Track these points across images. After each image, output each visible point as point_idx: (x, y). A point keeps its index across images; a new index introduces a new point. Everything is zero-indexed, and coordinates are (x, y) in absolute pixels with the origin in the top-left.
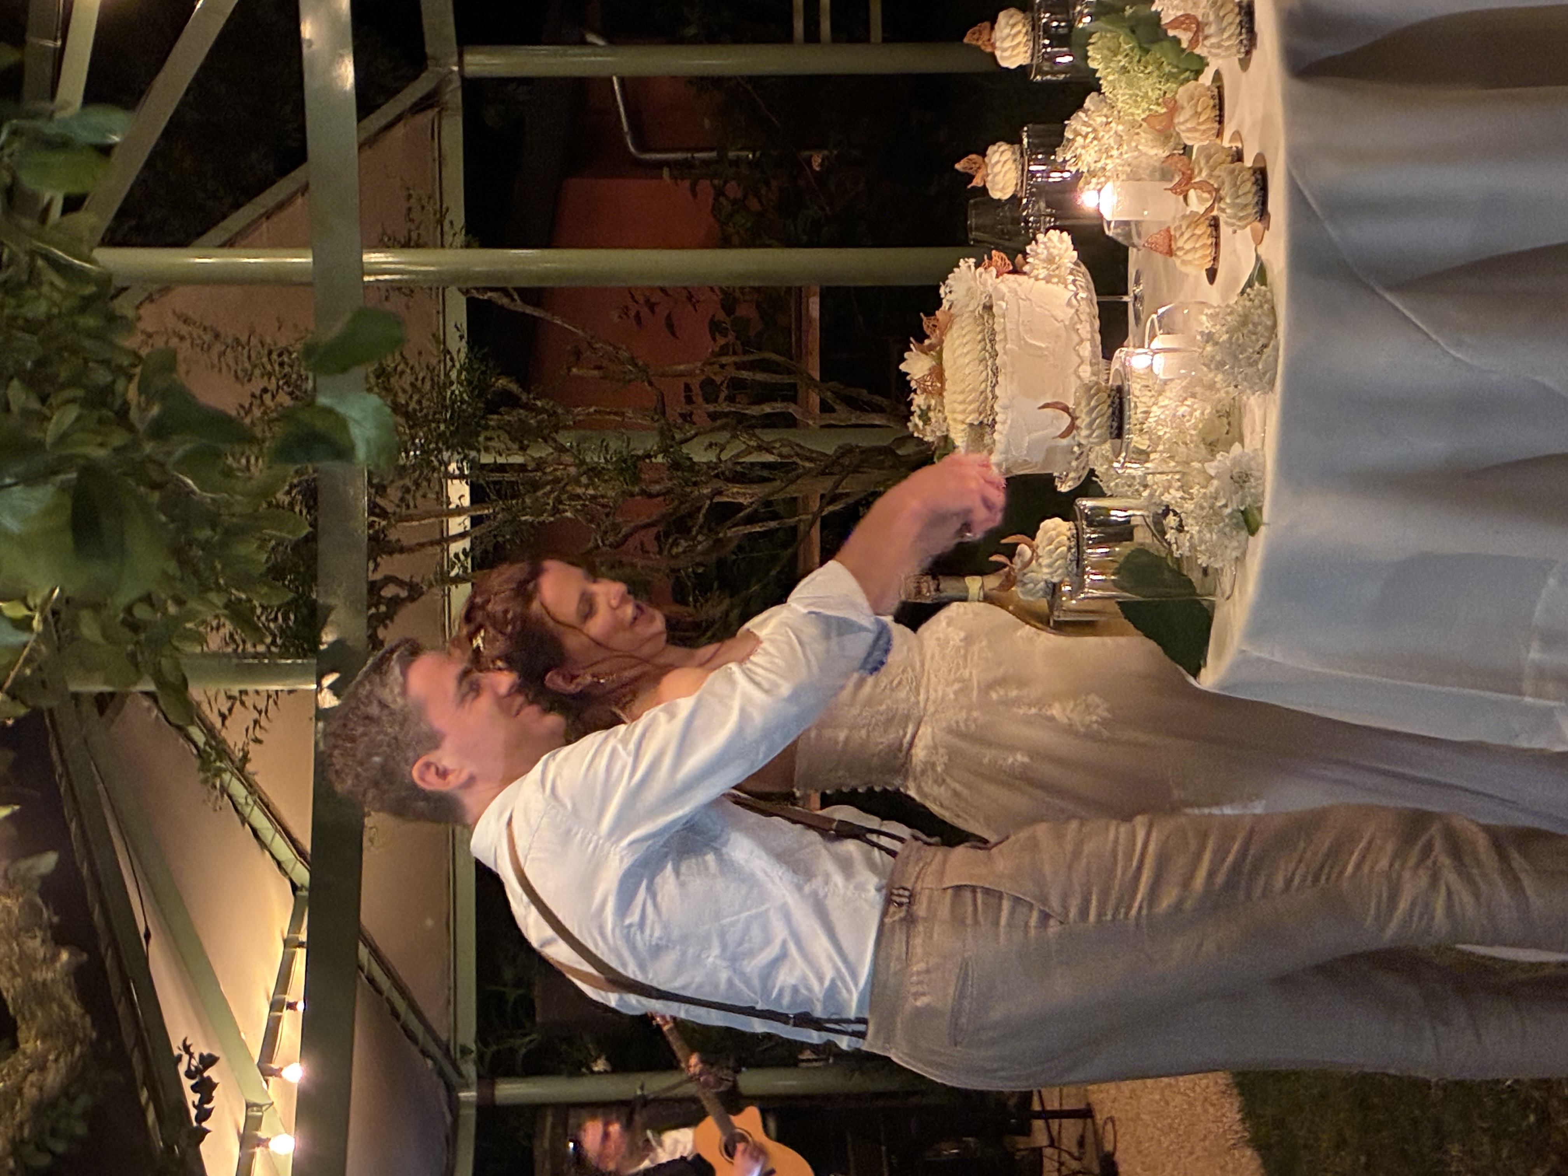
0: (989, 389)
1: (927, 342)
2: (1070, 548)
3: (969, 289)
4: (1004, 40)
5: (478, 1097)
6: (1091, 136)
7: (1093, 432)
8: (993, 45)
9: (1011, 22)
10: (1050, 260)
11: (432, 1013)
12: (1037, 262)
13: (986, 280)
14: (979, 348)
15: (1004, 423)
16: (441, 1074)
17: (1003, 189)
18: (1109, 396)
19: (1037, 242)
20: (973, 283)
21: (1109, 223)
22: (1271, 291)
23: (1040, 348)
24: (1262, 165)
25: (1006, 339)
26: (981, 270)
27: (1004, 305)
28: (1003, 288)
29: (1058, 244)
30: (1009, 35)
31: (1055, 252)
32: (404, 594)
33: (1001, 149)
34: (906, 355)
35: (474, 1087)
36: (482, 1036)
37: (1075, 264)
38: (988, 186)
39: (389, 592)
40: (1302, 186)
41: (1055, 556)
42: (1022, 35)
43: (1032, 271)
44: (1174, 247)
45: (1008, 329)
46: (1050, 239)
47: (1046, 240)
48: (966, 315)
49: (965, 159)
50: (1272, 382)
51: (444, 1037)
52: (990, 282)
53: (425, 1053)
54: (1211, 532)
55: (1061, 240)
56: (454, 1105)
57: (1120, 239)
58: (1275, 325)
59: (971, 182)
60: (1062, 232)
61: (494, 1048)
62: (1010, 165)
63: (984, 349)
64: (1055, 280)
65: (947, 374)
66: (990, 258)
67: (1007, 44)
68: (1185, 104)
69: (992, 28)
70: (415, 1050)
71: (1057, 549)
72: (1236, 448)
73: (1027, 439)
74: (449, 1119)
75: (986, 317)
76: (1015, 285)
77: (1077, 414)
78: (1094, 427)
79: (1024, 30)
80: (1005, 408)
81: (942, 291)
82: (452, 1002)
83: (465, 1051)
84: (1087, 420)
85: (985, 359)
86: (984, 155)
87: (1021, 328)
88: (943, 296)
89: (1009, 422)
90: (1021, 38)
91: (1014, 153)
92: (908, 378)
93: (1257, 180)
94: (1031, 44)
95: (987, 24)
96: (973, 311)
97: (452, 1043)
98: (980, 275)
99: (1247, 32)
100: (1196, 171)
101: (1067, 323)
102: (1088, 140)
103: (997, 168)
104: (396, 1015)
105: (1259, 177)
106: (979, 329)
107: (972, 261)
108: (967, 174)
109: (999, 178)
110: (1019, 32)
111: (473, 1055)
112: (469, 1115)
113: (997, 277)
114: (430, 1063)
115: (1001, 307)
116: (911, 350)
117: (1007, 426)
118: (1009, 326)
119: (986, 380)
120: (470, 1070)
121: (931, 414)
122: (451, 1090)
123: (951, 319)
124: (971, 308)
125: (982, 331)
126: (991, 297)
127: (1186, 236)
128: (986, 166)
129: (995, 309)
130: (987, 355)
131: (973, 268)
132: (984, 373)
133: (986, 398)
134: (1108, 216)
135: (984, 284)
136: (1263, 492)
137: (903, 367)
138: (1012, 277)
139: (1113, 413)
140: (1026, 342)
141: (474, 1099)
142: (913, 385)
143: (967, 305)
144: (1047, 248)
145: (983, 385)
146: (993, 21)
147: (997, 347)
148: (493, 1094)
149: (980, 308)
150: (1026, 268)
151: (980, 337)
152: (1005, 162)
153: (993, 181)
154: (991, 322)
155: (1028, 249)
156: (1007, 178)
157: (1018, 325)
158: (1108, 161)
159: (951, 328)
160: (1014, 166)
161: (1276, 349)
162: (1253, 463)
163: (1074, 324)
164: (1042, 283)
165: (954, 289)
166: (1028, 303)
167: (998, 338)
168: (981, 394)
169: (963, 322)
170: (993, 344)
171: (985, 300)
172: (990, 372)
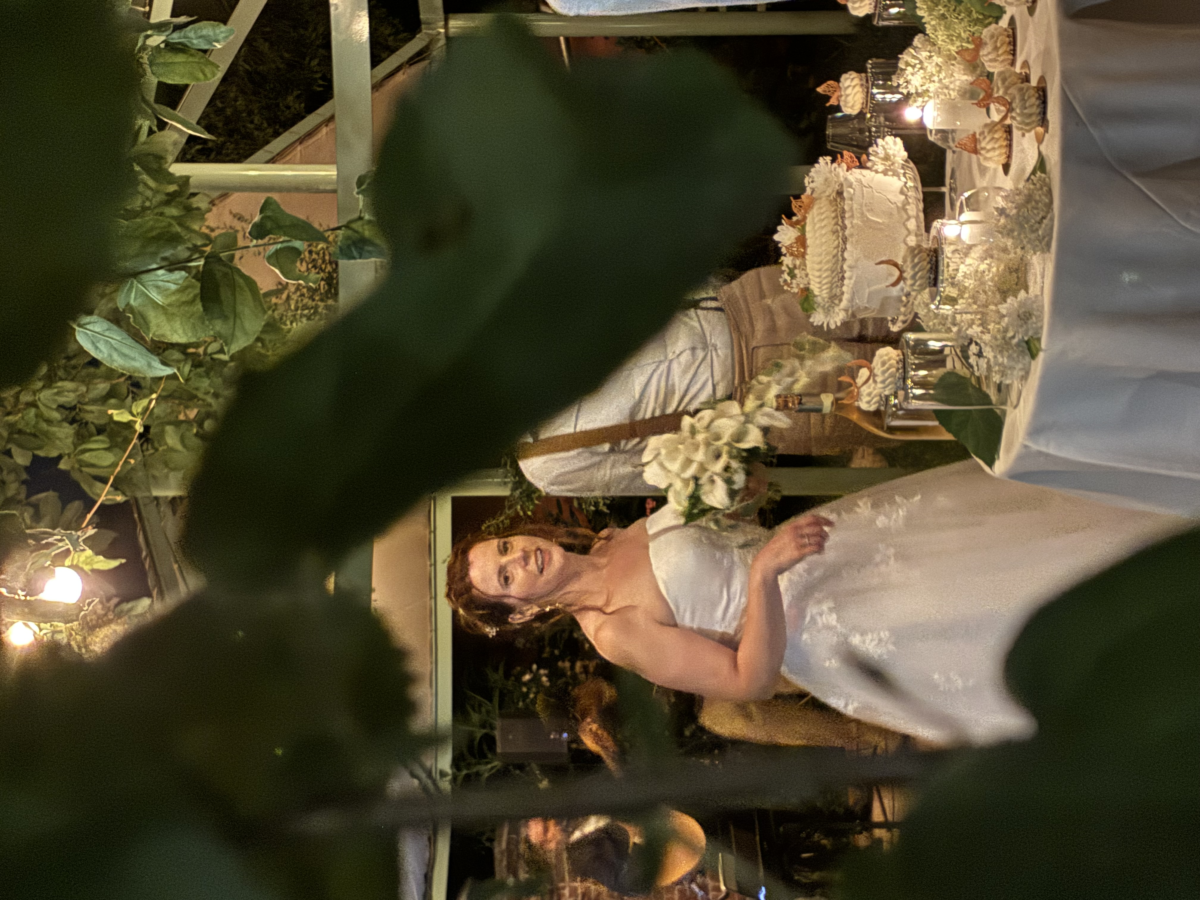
0: (840, 253)
1: (794, 219)
2: (898, 369)
3: (826, 180)
4: (854, 3)
6: (918, 66)
7: (916, 281)
10: (887, 158)
12: (877, 160)
13: (839, 173)
14: (833, 222)
15: (850, 278)
17: (852, 107)
18: (928, 255)
19: (877, 145)
20: (828, 175)
21: (931, 131)
22: (1049, 178)
23: (879, 223)
24: (1044, 85)
25: (852, 216)
26: (835, 165)
27: (852, 191)
28: (852, 178)
29: (893, 147)
31: (891, 152)
33: (851, 76)
34: (779, 228)
36: (456, 763)
37: (906, 161)
38: (842, 104)
40: (1071, 99)
41: (886, 375)
43: (873, 166)
44: (978, 147)
45: (854, 208)
46: (887, 143)
47: (884, 143)
48: (824, 199)
49: (825, 85)
50: (1049, 245)
52: (841, 174)
53: (414, 774)
54: (1003, 357)
55: (895, 143)
57: (939, 143)
58: (1051, 202)
59: (829, 101)
60: (896, 137)
62: (858, 88)
63: (837, 224)
64: (890, 173)
65: (809, 242)
66: (842, 157)
67: (857, 5)
68: (988, 41)
71: (888, 369)
72: (1022, 294)
73: (867, 291)
75: (839, 200)
76: (861, 177)
77: (904, 268)
78: (917, 278)
80: (850, 267)
81: (806, 180)
83: (443, 774)
84: (912, 273)
85: (837, 231)
86: (838, 81)
87: (864, 209)
88: (807, 184)
89: (854, 278)
91: (861, 80)
93: (1039, 96)
94: (875, 4)
96: (829, 196)
97: (434, 768)
98: (835, 169)
100: (995, 89)
101: (900, 205)
102: (916, 69)
103: (849, 91)
105: (1041, 93)
106: (833, 209)
107: (828, 159)
108: (826, 95)
109: (850, 98)
111: (449, 778)
113: (847, 171)
114: (417, 781)
115: (849, 192)
116: (782, 224)
117: (852, 281)
118: (855, 206)
119: (838, 246)
121: (797, 272)
123: (812, 201)
124: (827, 194)
125: (836, 210)
126: (842, 185)
127: (988, 139)
128: (840, 89)
129: (845, 194)
130: (839, 228)
131: (829, 164)
132: (836, 242)
133: (838, 260)
134: (929, 125)
135: (837, 176)
136: (1042, 327)
137: (776, 237)
138: (858, 171)
139: (931, 268)
140: (868, 218)
142: (784, 250)
143: (825, 192)
144: (884, 149)
145: (836, 251)
147: (847, 222)
149: (834, 194)
150: (869, 164)
151: (833, 215)
152: (854, 87)
153: (845, 101)
154: (842, 203)
155: (870, 150)
156: (856, 98)
157: (861, 206)
158: (932, 85)
159: (812, 208)
160: (861, 90)
161: (1052, 220)
162: (1035, 306)
163: (904, 205)
164: (881, 176)
165: (816, 179)
166: (870, 190)
167: (847, 215)
168: (834, 257)
169: (821, 204)
170: (843, 220)
171: (838, 188)
172: (841, 240)
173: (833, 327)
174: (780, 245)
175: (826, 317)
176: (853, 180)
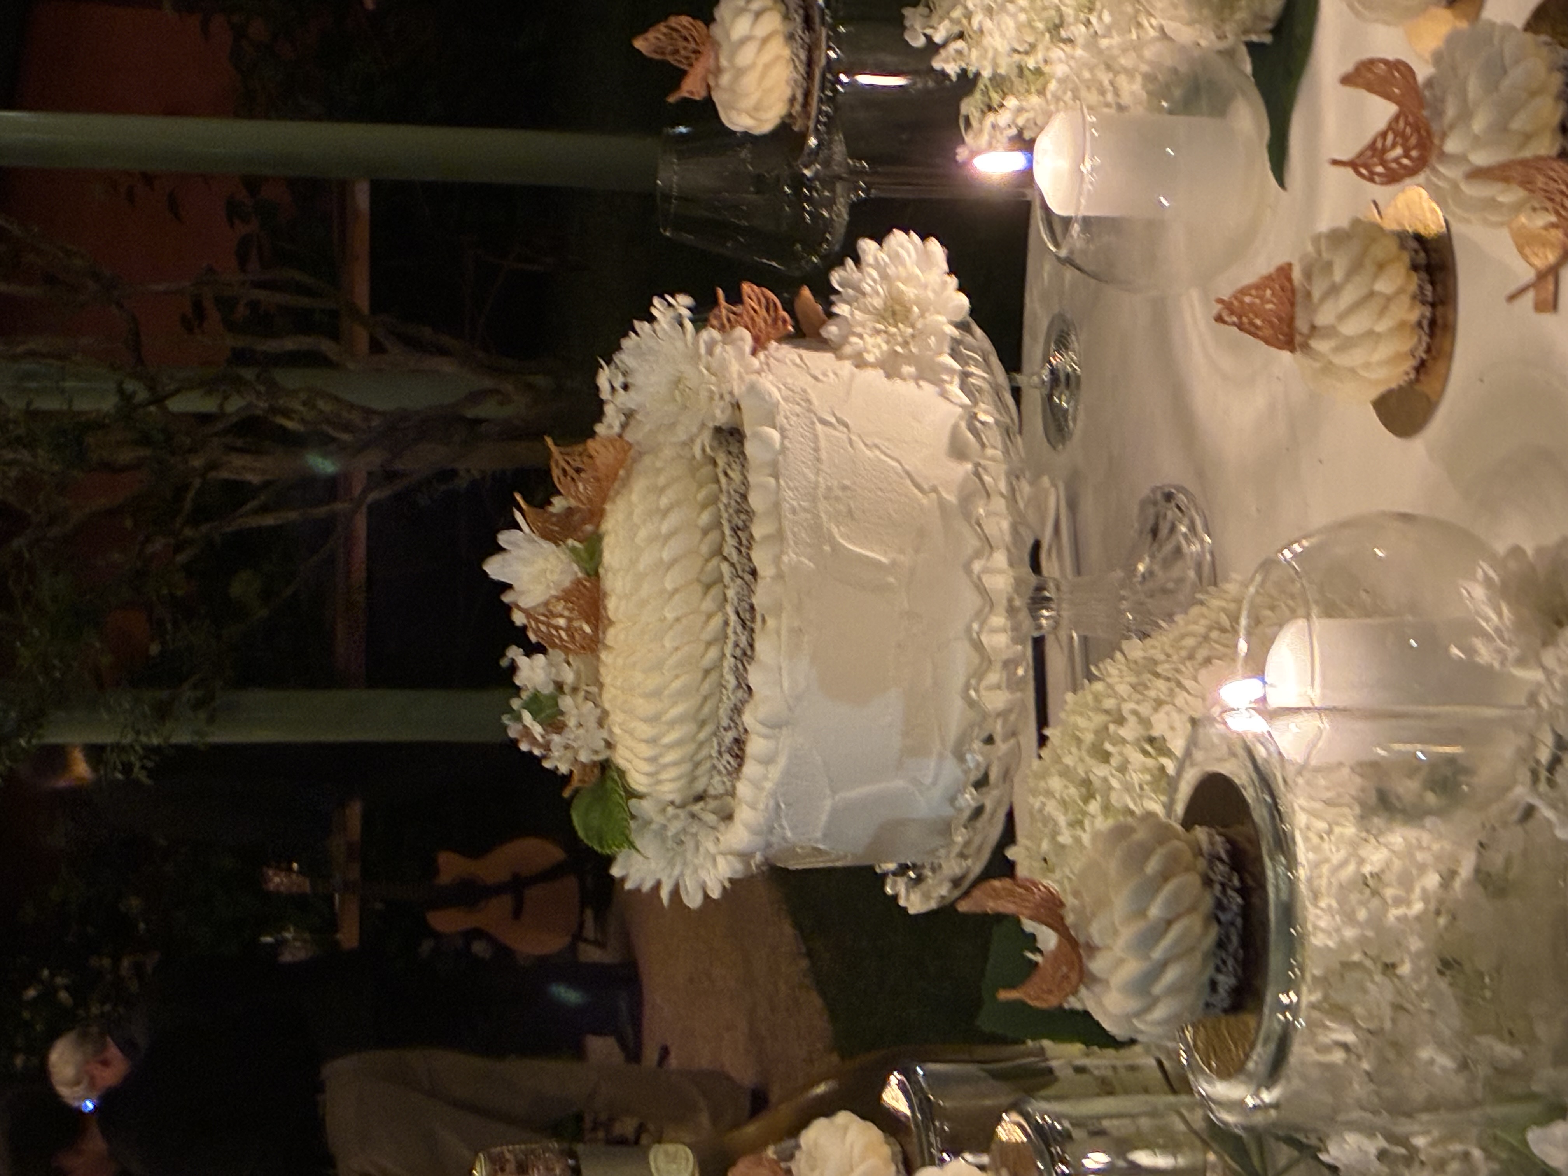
0: (729, 662)
1: (558, 504)
3: (677, 382)
10: (895, 312)
12: (858, 315)
13: (724, 365)
14: (704, 549)
15: (768, 761)
17: (756, 108)
19: (857, 261)
20: (687, 369)
23: (878, 564)
25: (779, 536)
26: (708, 334)
27: (775, 435)
28: (771, 388)
29: (915, 271)
31: (910, 292)
34: (504, 538)
37: (961, 326)
38: (718, 98)
43: (845, 340)
45: (786, 504)
46: (895, 257)
47: (883, 256)
48: (668, 452)
49: (662, 27)
52: (735, 368)
55: (926, 259)
59: (676, 85)
63: (718, 552)
64: (908, 369)
65: (613, 606)
66: (735, 298)
73: (828, 804)
75: (721, 460)
76: (804, 381)
77: (1095, 932)
80: (775, 725)
81: (603, 379)
84: (1132, 968)
85: (720, 579)
86: (709, 20)
87: (823, 506)
88: (605, 394)
89: (782, 761)
91: (786, 17)
92: (507, 598)
96: (689, 443)
101: (951, 498)
106: (701, 495)
107: (683, 302)
108: (665, 64)
109: (749, 81)
113: (754, 353)
115: (766, 442)
116: (518, 527)
117: (775, 772)
118: (789, 499)
121: (566, 702)
123: (627, 458)
124: (682, 435)
125: (713, 500)
126: (737, 406)
127: (1348, 297)
128: (716, 45)
129: (751, 448)
130: (727, 571)
131: (689, 325)
132: (717, 621)
134: (1051, 201)
135: (719, 372)
137: (494, 568)
138: (788, 353)
139: (1221, 944)
140: (836, 547)
143: (672, 426)
144: (885, 277)
145: (713, 653)
147: (760, 557)
149: (706, 437)
150: (832, 330)
151: (705, 518)
152: (765, 41)
153: (732, 90)
154: (735, 475)
155: (835, 278)
156: (768, 83)
157: (814, 500)
158: (1057, 53)
159: (626, 482)
163: (966, 500)
164: (875, 376)
165: (637, 379)
166: (840, 434)
167: (758, 530)
169: (659, 471)
170: (745, 545)
171: (721, 416)
172: (733, 618)
173: (693, 901)
175: (671, 863)
176: (777, 395)
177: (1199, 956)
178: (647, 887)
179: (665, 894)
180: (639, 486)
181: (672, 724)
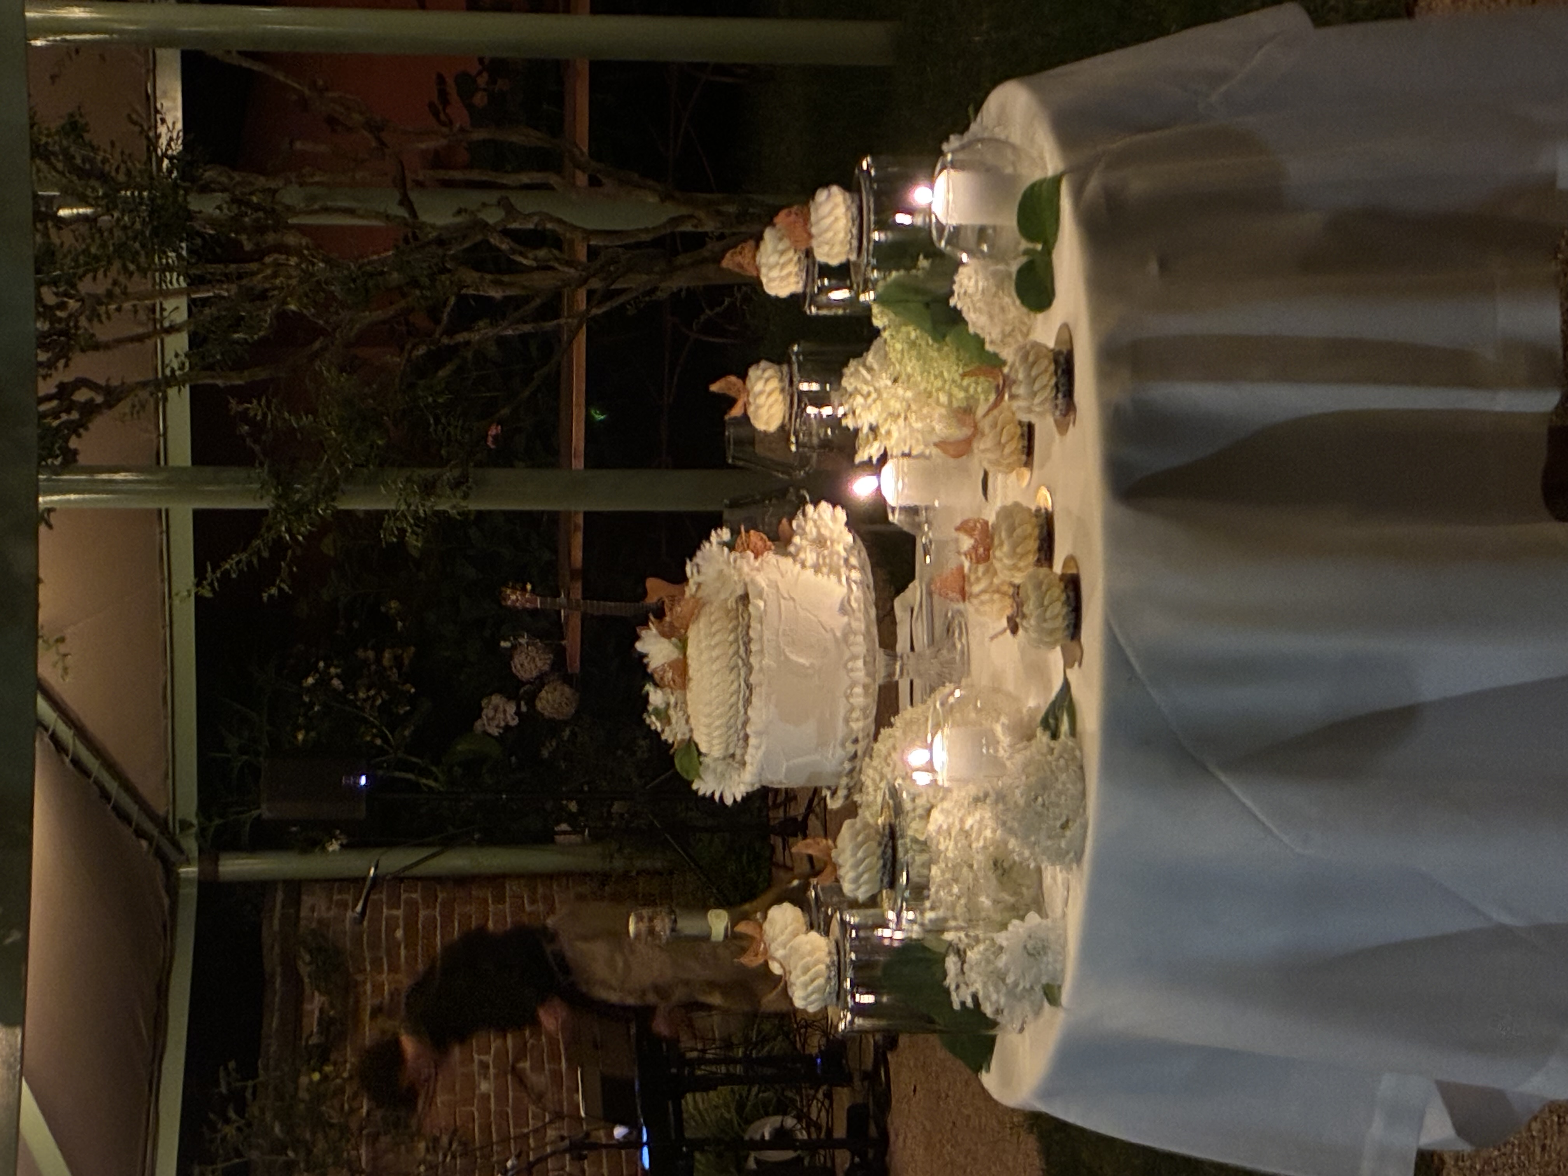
0: (741, 702)
1: (669, 626)
3: (721, 573)
4: (771, 268)
5: (201, 872)
6: (874, 395)
8: (758, 269)
9: (781, 247)
10: (820, 542)
11: (145, 789)
12: (804, 543)
13: (741, 568)
14: (731, 652)
15: (758, 748)
16: (159, 854)
17: (767, 423)
19: (804, 515)
20: (725, 567)
21: (893, 509)
22: (1081, 750)
23: (803, 666)
24: (1074, 571)
25: (761, 651)
26: (735, 550)
27: (761, 604)
28: (761, 580)
29: (830, 524)
30: (777, 264)
31: (827, 533)
32: (99, 399)
33: (767, 375)
34: (644, 633)
35: (196, 862)
36: (204, 807)
37: (849, 549)
38: (751, 415)
39: (82, 395)
40: (1122, 641)
42: (793, 264)
43: (797, 554)
44: (967, 592)
45: (765, 638)
46: (821, 515)
48: (716, 605)
49: (723, 380)
50: (1079, 859)
51: (161, 812)
52: (746, 569)
53: (140, 833)
54: (998, 992)
55: (834, 518)
56: (172, 883)
57: (906, 528)
58: (1083, 794)
59: (730, 408)
60: (834, 506)
61: (217, 822)
62: (777, 396)
63: (737, 652)
64: (825, 570)
65: (692, 673)
67: (775, 273)
69: (757, 247)
70: (128, 832)
72: (1033, 918)
74: (166, 901)
75: (740, 611)
76: (775, 576)
79: (796, 258)
80: (759, 734)
81: (688, 568)
82: (171, 775)
83: (185, 825)
85: (737, 666)
86: (745, 377)
87: (782, 639)
88: (689, 574)
89: (763, 748)
90: (792, 268)
91: (781, 380)
93: (1068, 597)
94: (804, 275)
95: (751, 243)
96: (726, 602)
97: (170, 817)
98: (735, 561)
99: (1064, 396)
101: (839, 634)
102: (870, 400)
103: (762, 400)
104: (105, 795)
105: (1071, 594)
106: (730, 626)
107: (726, 535)
108: (725, 398)
110: (791, 260)
111: (194, 830)
112: (189, 895)
113: (755, 560)
114: (144, 844)
115: (757, 608)
116: (650, 629)
117: (760, 753)
118: (767, 635)
119: (738, 691)
120: (191, 845)
121: (671, 712)
122: (169, 869)
123: (699, 604)
124: (723, 598)
125: (735, 628)
126: (746, 587)
128: (748, 392)
129: (752, 607)
130: (740, 663)
131: (726, 547)
132: (736, 684)
133: (738, 712)
134: (892, 500)
135: (739, 571)
136: (1063, 970)
138: (773, 559)
140: (786, 657)
141: (196, 875)
143: (719, 593)
144: (816, 524)
145: (734, 699)
146: (759, 239)
147: (753, 660)
148: (217, 872)
149: (733, 599)
150: (792, 548)
151: (731, 638)
152: (770, 394)
153: (756, 412)
154: (745, 619)
155: (794, 523)
157: (777, 636)
159: (698, 617)
160: (781, 398)
161: (1085, 827)
162: (1052, 937)
163: (845, 636)
164: (810, 572)
165: (703, 570)
166: (791, 604)
167: (754, 647)
168: (731, 707)
169: (711, 614)
170: (748, 652)
171: (740, 592)
172: (743, 684)
173: (729, 801)
174: (645, 661)
175: (720, 783)
176: (763, 584)
177: (875, 870)
178: (708, 794)
179: (717, 797)
180: (702, 622)
181: (718, 727)
